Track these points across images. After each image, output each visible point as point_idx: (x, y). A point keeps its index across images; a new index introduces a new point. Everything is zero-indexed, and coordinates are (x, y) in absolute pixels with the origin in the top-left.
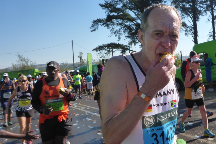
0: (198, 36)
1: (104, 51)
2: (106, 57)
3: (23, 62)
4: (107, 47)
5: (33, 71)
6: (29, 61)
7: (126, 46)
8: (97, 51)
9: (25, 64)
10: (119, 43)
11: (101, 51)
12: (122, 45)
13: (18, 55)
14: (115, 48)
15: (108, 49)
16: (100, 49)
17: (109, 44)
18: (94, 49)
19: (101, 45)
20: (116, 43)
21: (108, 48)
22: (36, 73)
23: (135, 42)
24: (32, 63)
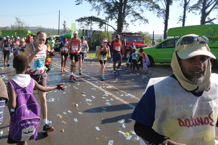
0: (169, 19)
1: (85, 23)
2: (85, 27)
3: (20, 24)
4: (87, 20)
5: (27, 32)
6: (24, 24)
7: (104, 20)
8: (79, 22)
9: (21, 26)
10: (98, 18)
11: (82, 22)
12: (101, 19)
13: (16, 18)
14: (94, 21)
15: (88, 22)
16: (82, 21)
17: (89, 17)
18: (77, 20)
19: (83, 17)
20: (95, 17)
21: (89, 20)
22: (28, 34)
23: (112, 18)
24: (26, 25)
